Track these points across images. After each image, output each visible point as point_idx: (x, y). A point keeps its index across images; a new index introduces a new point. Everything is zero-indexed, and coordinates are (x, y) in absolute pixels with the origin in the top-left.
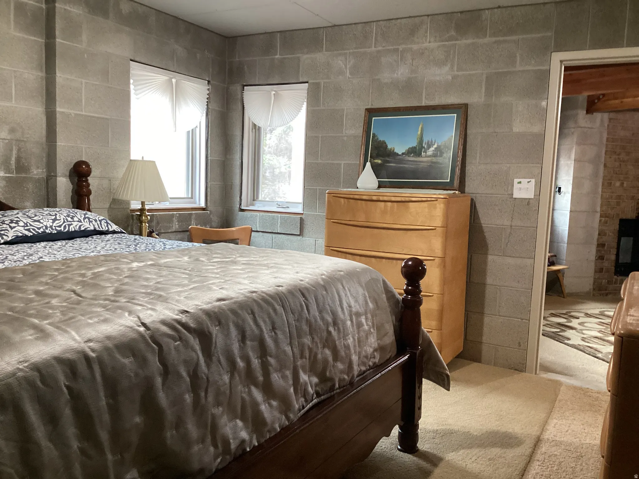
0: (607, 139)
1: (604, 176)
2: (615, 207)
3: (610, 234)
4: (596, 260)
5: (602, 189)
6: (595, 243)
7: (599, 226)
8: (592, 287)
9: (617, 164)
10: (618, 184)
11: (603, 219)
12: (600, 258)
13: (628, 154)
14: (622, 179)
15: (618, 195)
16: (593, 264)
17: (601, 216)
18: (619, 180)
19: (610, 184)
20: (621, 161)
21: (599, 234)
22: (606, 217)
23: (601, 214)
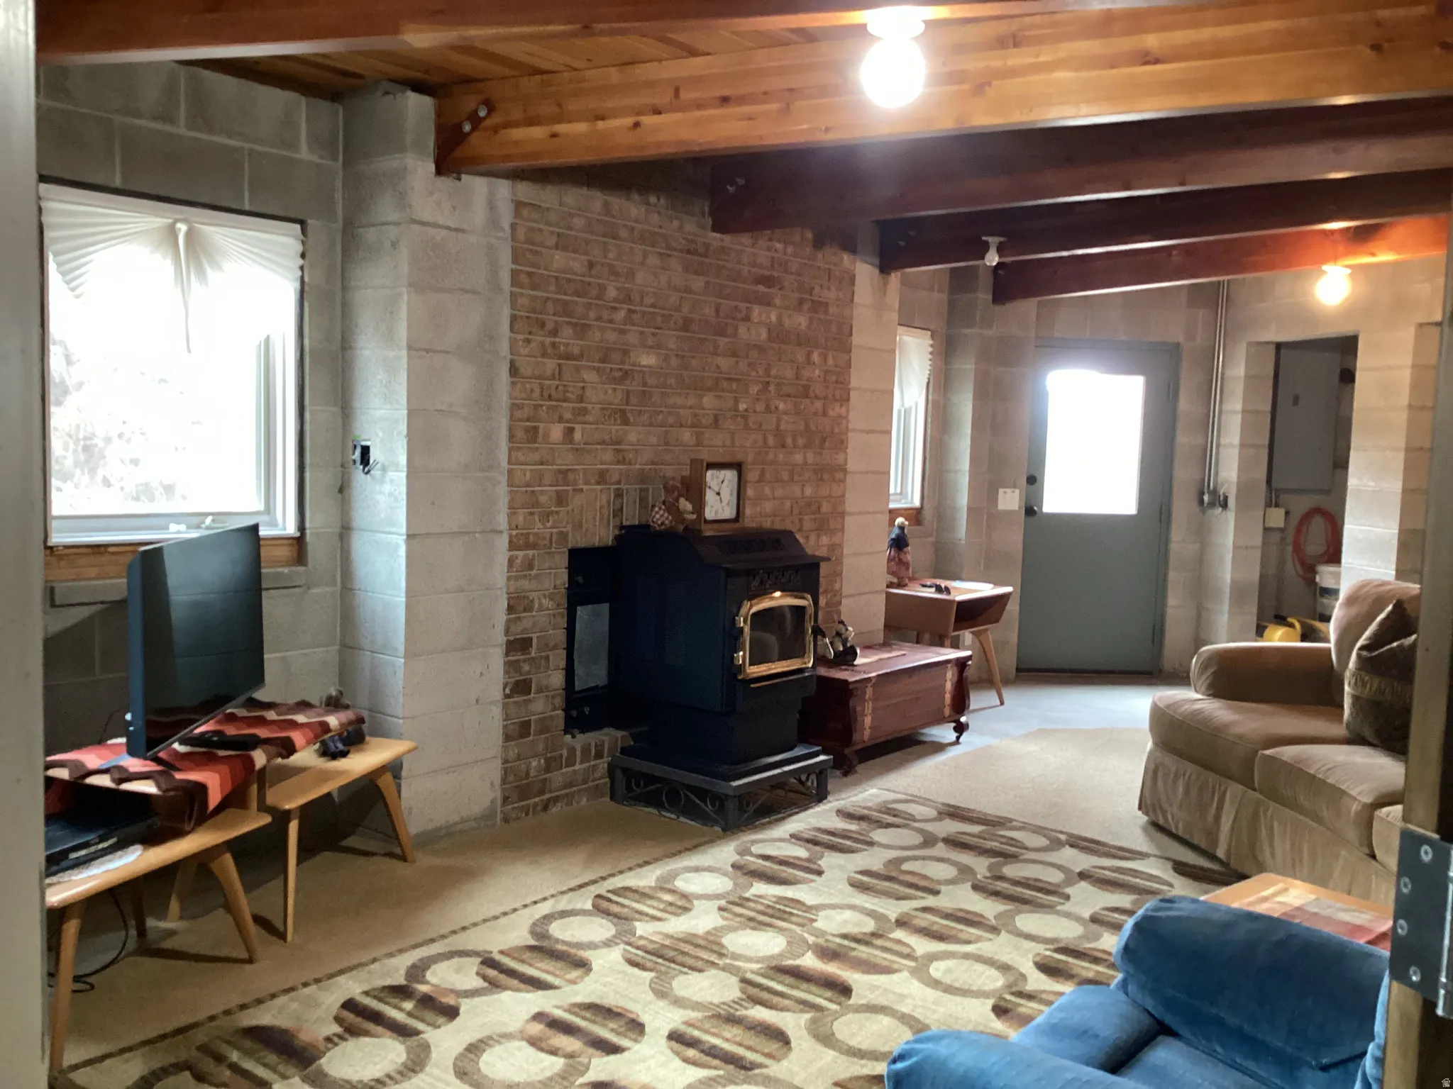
0: (514, 273)
1: (514, 407)
2: (552, 512)
3: (545, 602)
4: (507, 696)
5: (510, 450)
6: (501, 638)
7: (509, 579)
8: (498, 795)
9: (551, 364)
10: (557, 432)
11: (520, 553)
12: (519, 688)
13: (581, 330)
14: (568, 416)
15: (560, 471)
16: (497, 712)
17: (513, 546)
18: (561, 420)
19: (533, 434)
20: (560, 357)
21: (510, 609)
22: (529, 546)
23: (511, 536)
